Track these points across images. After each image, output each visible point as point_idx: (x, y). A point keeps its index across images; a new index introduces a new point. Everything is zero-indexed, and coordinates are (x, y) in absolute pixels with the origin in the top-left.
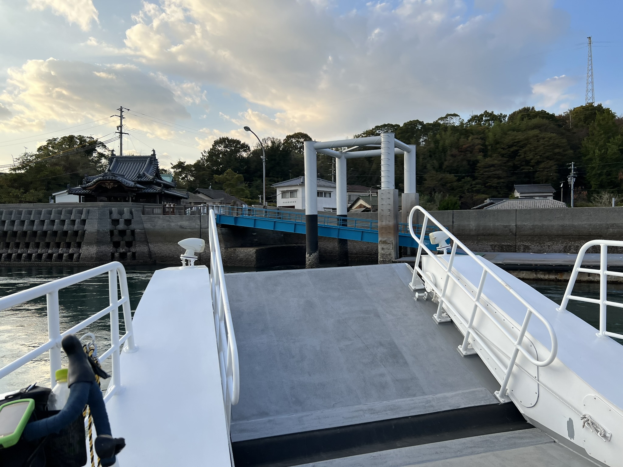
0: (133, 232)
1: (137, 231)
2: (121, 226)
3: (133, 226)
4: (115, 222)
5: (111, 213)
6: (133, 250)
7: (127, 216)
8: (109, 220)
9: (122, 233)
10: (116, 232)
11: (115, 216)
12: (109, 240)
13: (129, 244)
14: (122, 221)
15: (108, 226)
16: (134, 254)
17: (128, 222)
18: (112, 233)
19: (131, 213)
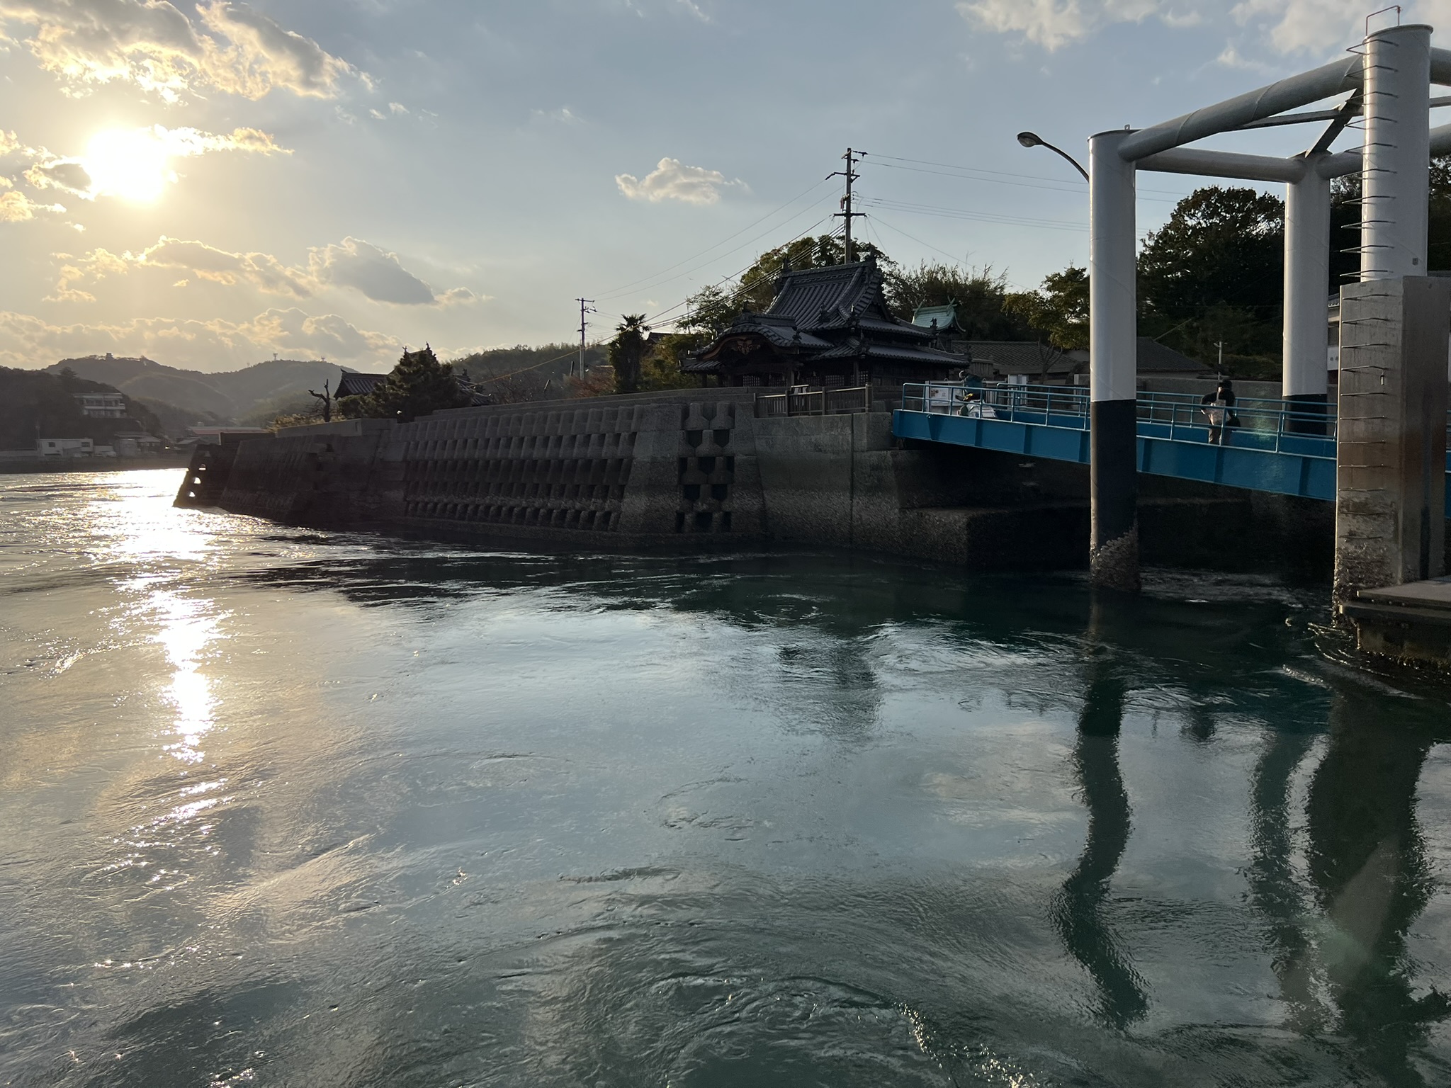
0: (730, 461)
1: (739, 458)
2: (705, 448)
3: (733, 447)
4: (693, 438)
5: (686, 414)
6: (726, 506)
7: (720, 422)
8: (680, 433)
9: (706, 463)
10: (692, 463)
11: (694, 423)
12: (676, 480)
13: (720, 492)
14: (707, 433)
15: (675, 448)
16: (727, 515)
17: (721, 437)
18: (683, 461)
19: (731, 412)
